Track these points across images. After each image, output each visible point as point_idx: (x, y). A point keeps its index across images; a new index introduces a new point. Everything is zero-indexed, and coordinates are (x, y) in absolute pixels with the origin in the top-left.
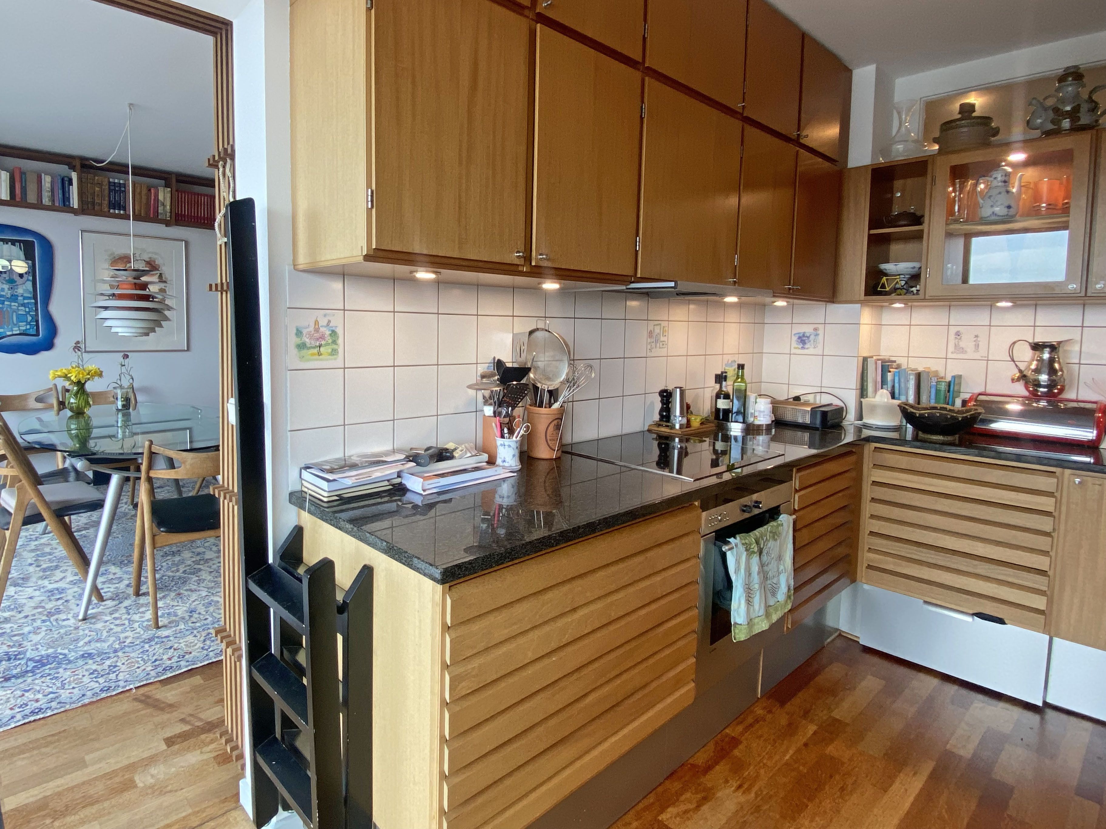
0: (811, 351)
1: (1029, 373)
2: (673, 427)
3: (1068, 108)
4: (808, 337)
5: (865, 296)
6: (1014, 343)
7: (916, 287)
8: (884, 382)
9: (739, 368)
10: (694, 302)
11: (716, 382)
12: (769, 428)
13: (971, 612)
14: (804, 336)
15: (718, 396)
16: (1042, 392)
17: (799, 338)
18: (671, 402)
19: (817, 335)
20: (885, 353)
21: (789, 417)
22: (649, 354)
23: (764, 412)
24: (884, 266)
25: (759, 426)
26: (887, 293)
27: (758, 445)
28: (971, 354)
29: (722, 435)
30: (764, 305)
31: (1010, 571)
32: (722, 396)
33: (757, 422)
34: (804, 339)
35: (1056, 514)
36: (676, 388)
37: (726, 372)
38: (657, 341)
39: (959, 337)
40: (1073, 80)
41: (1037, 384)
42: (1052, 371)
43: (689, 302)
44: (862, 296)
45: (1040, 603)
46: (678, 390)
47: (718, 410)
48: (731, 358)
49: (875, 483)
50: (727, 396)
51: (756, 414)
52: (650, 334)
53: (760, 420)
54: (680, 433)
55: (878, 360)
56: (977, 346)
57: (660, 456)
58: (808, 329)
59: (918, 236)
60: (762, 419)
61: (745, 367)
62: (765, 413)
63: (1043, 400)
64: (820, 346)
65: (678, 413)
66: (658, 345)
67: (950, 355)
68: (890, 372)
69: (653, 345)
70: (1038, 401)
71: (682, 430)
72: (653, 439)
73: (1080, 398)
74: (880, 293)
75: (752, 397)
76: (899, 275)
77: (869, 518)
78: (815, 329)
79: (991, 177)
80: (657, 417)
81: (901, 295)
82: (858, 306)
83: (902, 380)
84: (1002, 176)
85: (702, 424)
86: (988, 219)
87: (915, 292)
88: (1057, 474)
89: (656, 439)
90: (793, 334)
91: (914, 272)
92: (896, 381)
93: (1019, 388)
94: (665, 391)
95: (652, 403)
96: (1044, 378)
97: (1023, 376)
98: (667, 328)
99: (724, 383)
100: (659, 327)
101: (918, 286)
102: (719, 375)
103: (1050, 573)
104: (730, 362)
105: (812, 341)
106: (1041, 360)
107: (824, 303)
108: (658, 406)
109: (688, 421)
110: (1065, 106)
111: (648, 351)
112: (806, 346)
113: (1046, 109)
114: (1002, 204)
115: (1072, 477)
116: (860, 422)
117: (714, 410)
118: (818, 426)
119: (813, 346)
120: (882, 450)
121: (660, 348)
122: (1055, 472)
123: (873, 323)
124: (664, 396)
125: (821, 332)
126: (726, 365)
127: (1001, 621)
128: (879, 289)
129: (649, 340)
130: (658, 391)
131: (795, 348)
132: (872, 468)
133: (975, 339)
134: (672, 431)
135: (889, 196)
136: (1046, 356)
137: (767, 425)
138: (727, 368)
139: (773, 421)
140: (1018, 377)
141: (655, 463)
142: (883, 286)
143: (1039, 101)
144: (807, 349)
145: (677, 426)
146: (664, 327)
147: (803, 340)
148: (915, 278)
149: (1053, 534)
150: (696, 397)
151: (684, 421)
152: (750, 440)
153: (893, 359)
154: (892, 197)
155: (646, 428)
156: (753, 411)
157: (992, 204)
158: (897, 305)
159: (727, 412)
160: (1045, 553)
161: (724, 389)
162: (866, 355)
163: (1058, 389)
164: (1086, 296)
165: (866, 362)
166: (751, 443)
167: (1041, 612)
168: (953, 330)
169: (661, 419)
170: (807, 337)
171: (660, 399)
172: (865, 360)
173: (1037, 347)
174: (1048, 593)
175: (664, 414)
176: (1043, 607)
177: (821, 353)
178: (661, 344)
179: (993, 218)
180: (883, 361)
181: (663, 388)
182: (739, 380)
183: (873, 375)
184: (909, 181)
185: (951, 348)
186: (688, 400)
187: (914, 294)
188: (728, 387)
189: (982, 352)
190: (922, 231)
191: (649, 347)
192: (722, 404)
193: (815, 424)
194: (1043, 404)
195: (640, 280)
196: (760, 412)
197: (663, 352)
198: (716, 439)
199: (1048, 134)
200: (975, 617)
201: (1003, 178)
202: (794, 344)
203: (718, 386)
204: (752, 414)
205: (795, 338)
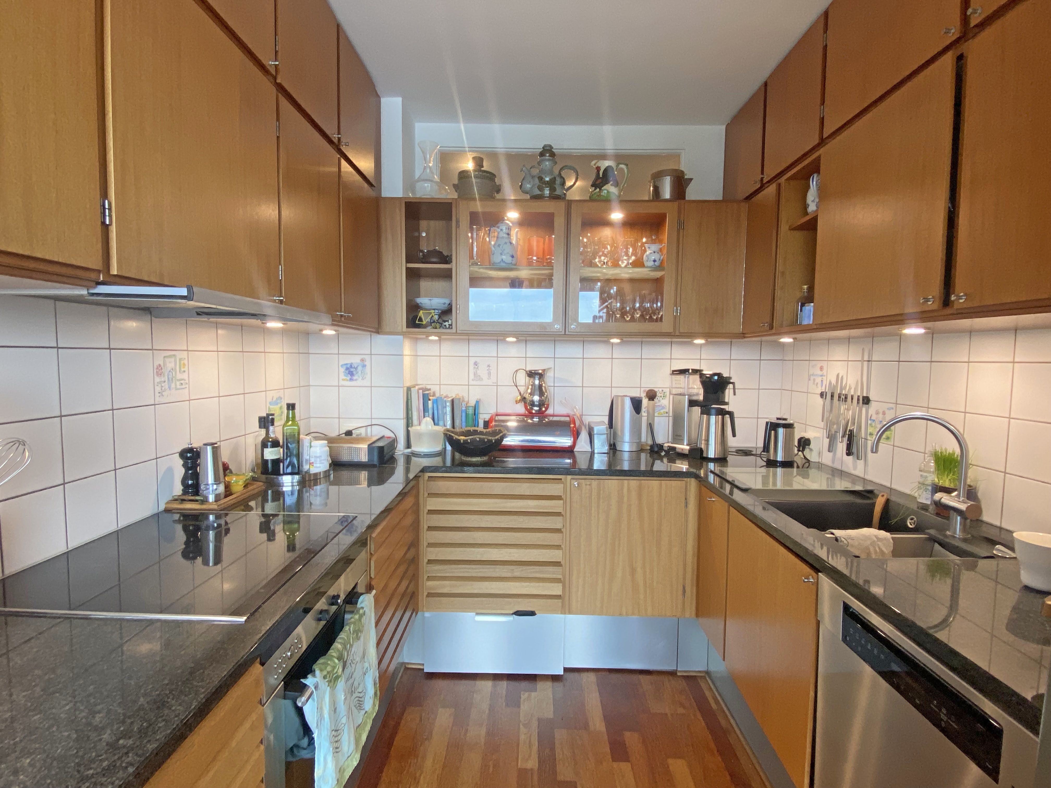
0: (359, 382)
1: (527, 396)
2: (205, 501)
3: (547, 179)
4: (356, 368)
5: (407, 328)
6: (517, 371)
7: (448, 321)
8: (425, 409)
9: (288, 408)
10: (226, 326)
11: (260, 427)
12: (327, 473)
13: (512, 613)
14: (351, 366)
15: (264, 445)
16: (536, 411)
17: (347, 369)
18: (199, 465)
19: (364, 366)
20: (422, 382)
21: (345, 457)
22: (158, 400)
23: (321, 456)
24: (419, 300)
25: (315, 474)
26: (425, 327)
27: (316, 496)
28: (486, 381)
29: (272, 492)
30: (307, 334)
31: (537, 568)
32: (269, 444)
33: (313, 470)
34: (352, 370)
35: (563, 513)
36: (206, 445)
37: (273, 415)
38: (170, 380)
39: (476, 367)
40: (549, 156)
41: (533, 404)
42: (541, 394)
43: (217, 326)
44: (405, 329)
45: (557, 589)
46: (209, 449)
47: (265, 462)
48: (275, 395)
49: (430, 512)
50: (275, 444)
51: (312, 460)
52: (159, 370)
53: (316, 467)
54: (215, 507)
55: (420, 389)
56: (489, 374)
57: (187, 543)
58: (355, 360)
59: (447, 275)
60: (318, 465)
61: (297, 407)
62: (323, 458)
63: (536, 416)
64: (368, 376)
65: (211, 478)
66: (173, 385)
67: (471, 383)
68: (430, 400)
69: (166, 385)
70: (532, 418)
71: (219, 503)
72: (175, 521)
73: (556, 413)
74: (419, 326)
75: (305, 440)
76: (434, 309)
77: (427, 547)
78: (362, 360)
79: (498, 227)
80: (178, 489)
81: (436, 328)
82: (401, 337)
83: (440, 407)
84: (506, 229)
85: (246, 486)
86: (498, 265)
87: (448, 326)
88: (563, 480)
89: (179, 521)
90: (340, 365)
91: (445, 307)
92: (435, 408)
93: (521, 409)
94: (190, 450)
95: (170, 471)
96: (536, 398)
97: (524, 399)
98: (186, 362)
99: (271, 428)
100: (173, 360)
101: (450, 321)
102: (264, 418)
103: (563, 563)
104: (275, 399)
105: (360, 372)
106: (533, 385)
107: (369, 333)
108: (179, 471)
109: (228, 487)
110: (546, 177)
111: (157, 395)
112: (355, 378)
113: (533, 177)
114: (508, 253)
115: (573, 481)
116: (409, 450)
117: (260, 461)
118: (375, 463)
119: (361, 378)
120: (433, 478)
121: (177, 389)
122: (561, 479)
123: (412, 354)
124: (188, 458)
125: (368, 363)
126: (270, 403)
127: (532, 614)
128: (417, 322)
129: (157, 379)
130: (179, 450)
131: (343, 380)
132: (428, 497)
133: (487, 368)
134: (204, 507)
135: (416, 234)
136: (537, 382)
137: (325, 472)
138: (271, 407)
139: (330, 465)
140: (520, 400)
141: (180, 553)
142: (421, 320)
143: (527, 169)
144: (356, 380)
145: (211, 498)
146: (180, 360)
147: (350, 371)
148: (447, 312)
149: (562, 530)
150: (235, 450)
151: (221, 489)
152: (307, 492)
153: (428, 387)
154: (419, 236)
155: (162, 507)
156: (308, 457)
157: (501, 252)
158: (433, 338)
159: (276, 462)
160: (558, 547)
161: (272, 435)
162: (408, 384)
163: (545, 407)
164: (565, 334)
165: (409, 392)
166: (308, 494)
167: (558, 597)
168: (472, 360)
169: (185, 492)
170: (354, 368)
171: (181, 462)
172: (409, 389)
173: (531, 374)
174: (562, 579)
175: (190, 482)
176: (559, 592)
177: (369, 384)
178: (178, 383)
179: (503, 265)
180: (424, 390)
181: (186, 446)
182: (290, 423)
183: (417, 403)
184: (432, 223)
185: (472, 376)
186: (225, 457)
187: (446, 328)
188: (277, 432)
189: (494, 379)
190: (451, 270)
191: (158, 389)
192: (271, 454)
193: (373, 461)
194: (536, 420)
195: (118, 280)
196: (316, 457)
197: (184, 394)
198: (265, 500)
199: (535, 198)
200: (514, 615)
201: (507, 231)
202: (342, 376)
203: (263, 432)
204: (307, 460)
205: (342, 370)
